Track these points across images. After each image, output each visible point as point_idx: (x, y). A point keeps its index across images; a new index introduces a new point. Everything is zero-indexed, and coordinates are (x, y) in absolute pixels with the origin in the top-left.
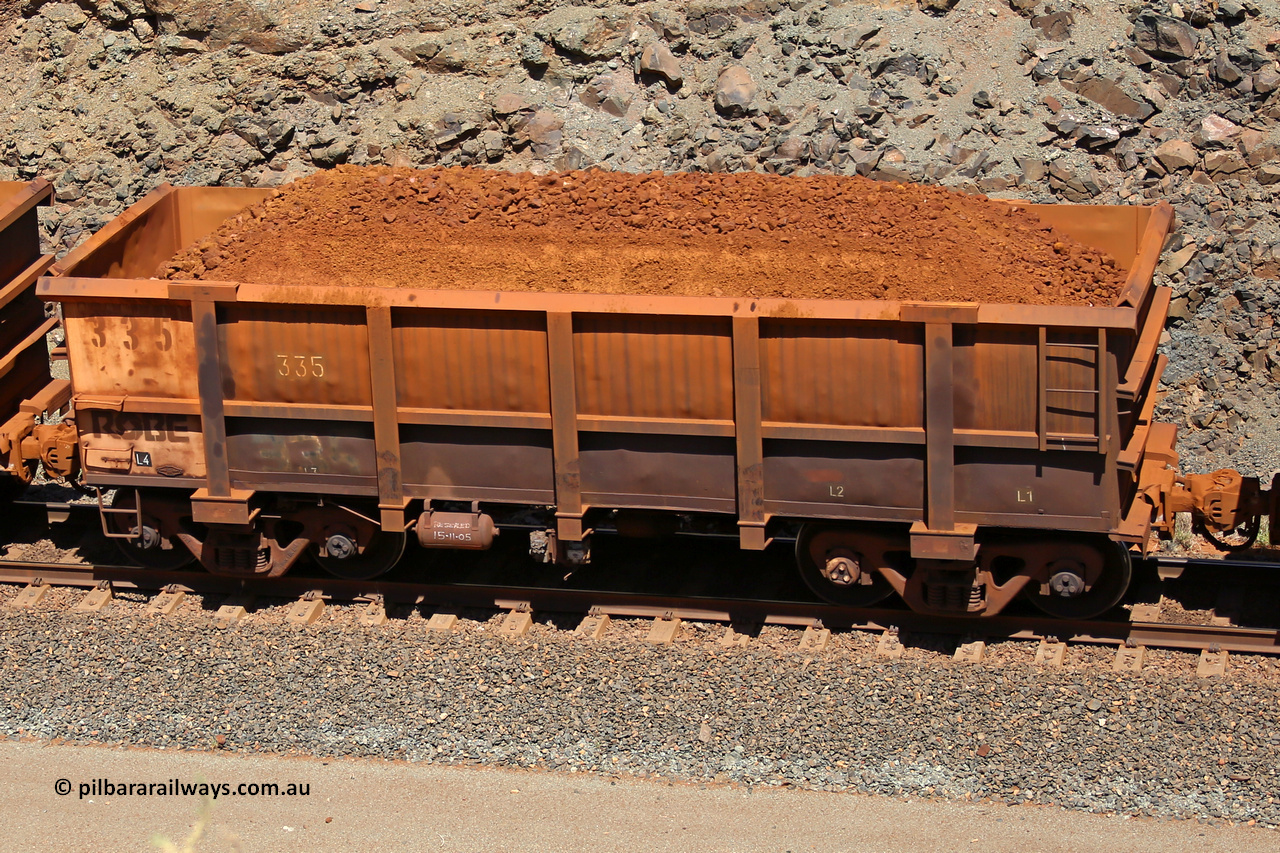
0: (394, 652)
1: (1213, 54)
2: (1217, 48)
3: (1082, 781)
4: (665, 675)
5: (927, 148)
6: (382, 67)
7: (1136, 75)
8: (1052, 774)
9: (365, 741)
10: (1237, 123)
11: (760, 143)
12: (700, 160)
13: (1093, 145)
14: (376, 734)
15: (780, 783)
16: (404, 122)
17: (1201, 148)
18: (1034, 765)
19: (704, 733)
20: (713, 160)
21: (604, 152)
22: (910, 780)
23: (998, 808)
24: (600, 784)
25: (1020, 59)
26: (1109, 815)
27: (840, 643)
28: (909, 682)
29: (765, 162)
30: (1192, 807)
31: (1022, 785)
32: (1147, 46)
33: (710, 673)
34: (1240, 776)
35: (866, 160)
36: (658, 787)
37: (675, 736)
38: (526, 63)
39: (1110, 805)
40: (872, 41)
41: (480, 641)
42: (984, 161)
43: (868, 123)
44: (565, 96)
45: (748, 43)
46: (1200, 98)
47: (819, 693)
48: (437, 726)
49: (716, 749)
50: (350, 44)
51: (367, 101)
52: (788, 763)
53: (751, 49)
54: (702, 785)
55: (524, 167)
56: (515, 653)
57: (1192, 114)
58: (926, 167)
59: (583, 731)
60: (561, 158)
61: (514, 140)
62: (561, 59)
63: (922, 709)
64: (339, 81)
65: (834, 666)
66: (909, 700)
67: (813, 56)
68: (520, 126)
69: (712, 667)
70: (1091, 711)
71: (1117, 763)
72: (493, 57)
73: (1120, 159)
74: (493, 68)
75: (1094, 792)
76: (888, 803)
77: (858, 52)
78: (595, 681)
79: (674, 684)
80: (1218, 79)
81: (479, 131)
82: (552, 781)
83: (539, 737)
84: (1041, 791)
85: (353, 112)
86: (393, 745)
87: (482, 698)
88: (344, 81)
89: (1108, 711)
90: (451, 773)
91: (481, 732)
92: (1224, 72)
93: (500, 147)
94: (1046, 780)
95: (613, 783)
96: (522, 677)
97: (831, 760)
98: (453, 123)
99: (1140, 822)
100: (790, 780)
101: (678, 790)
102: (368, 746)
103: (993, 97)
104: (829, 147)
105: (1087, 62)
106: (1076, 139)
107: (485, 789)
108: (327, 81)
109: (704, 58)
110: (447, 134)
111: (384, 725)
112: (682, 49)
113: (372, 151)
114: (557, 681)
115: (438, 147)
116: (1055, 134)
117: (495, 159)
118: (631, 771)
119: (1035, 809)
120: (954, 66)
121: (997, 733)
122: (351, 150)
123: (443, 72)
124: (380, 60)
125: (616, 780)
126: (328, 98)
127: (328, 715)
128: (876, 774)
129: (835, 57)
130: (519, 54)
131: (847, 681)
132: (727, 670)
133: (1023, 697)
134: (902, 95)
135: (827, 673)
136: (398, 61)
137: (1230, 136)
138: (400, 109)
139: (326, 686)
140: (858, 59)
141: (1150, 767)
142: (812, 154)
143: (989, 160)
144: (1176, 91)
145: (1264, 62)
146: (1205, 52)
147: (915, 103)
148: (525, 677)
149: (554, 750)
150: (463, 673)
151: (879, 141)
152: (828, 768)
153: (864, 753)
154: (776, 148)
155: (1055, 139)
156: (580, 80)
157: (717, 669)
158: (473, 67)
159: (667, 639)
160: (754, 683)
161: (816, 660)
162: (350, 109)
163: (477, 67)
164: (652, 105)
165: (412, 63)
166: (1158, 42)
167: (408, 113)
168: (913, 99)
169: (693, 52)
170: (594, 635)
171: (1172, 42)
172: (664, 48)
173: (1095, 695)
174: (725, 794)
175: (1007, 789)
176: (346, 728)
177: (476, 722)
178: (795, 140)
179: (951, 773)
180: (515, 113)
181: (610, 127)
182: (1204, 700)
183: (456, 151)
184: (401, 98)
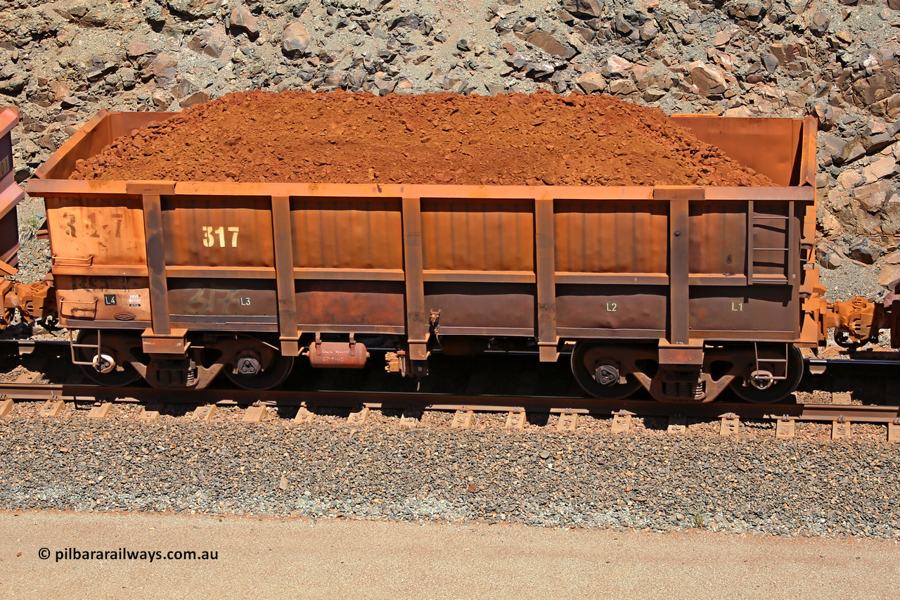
0: (65, 434)
1: (613, 14)
2: (616, 10)
3: (537, 506)
4: (256, 444)
5: (427, 79)
6: (47, 23)
7: (564, 28)
8: (517, 502)
9: (44, 498)
10: (630, 61)
11: (314, 76)
12: (273, 88)
13: (537, 76)
14: (53, 493)
15: (336, 516)
16: (63, 62)
17: (608, 78)
18: (506, 496)
19: (283, 484)
20: (281, 88)
21: (206, 83)
22: (424, 510)
23: (482, 526)
24: (211, 521)
25: (488, 17)
26: (555, 528)
27: (375, 418)
28: (422, 444)
29: (317, 89)
30: (609, 520)
31: (498, 510)
32: (571, 9)
33: (287, 442)
34: (640, 499)
35: (386, 87)
36: (251, 522)
37: (263, 486)
38: (149, 21)
39: (556, 522)
40: (388, 5)
41: (125, 425)
42: (465, 87)
43: (387, 62)
44: (177, 43)
45: (304, 7)
46: (606, 44)
47: (361, 453)
48: (96, 486)
49: (291, 494)
50: (23, 7)
51: (37, 47)
52: (341, 502)
53: (306, 11)
54: (282, 519)
55: (150, 94)
56: (151, 432)
57: (601, 55)
58: (426, 91)
59: (199, 485)
60: (175, 87)
61: (143, 74)
62: (174, 18)
63: (431, 462)
64: (16, 33)
65: (371, 434)
66: (422, 455)
67: (349, 15)
68: (146, 64)
69: (288, 438)
70: (543, 459)
71: (560, 493)
72: (126, 16)
73: (555, 84)
74: (127, 24)
75: (545, 513)
76: (409, 526)
77: (379, 13)
78: (207, 450)
79: (262, 450)
80: (617, 31)
81: (117, 68)
82: (178, 521)
83: (168, 491)
84: (511, 514)
85: (27, 55)
86: (64, 500)
87: (128, 465)
88: (19, 33)
89: (554, 458)
90: (107, 518)
91: (128, 489)
92: (621, 27)
93: (132, 79)
94: (514, 506)
95: (221, 521)
96: (156, 449)
97: (370, 499)
98: (99, 63)
99: (576, 533)
100: (342, 514)
101: (265, 523)
102: (47, 501)
103: (470, 43)
104: (360, 78)
105: (532, 20)
106: (526, 72)
107: (131, 528)
108: (7, 33)
109: (274, 17)
110: (95, 71)
111: (58, 486)
112: (258, 11)
113: (41, 82)
114: (181, 451)
115: (88, 79)
116: (511, 69)
117: (129, 88)
118: (233, 512)
119: (507, 526)
120: (443, 22)
121: (481, 476)
122: (26, 82)
123: (91, 26)
124: (45, 18)
125: (222, 519)
126: (9, 45)
127: (18, 481)
128: (401, 507)
129: (363, 16)
130: (144, 14)
131: (380, 444)
132: (298, 440)
133: (498, 451)
134: (410, 42)
135: (366, 439)
136: (58, 19)
137: (626, 69)
138: (60, 53)
139: (16, 460)
140: (379, 18)
141: (582, 495)
142: (350, 83)
143: (469, 87)
144: (590, 39)
145: (646, 19)
146: (608, 13)
147: (418, 48)
148: (158, 449)
149: (179, 499)
150: (114, 447)
151: (395, 74)
152: (368, 504)
153: (392, 493)
154: (324, 80)
155: (512, 72)
156: (188, 33)
157: (291, 439)
158: (112, 23)
159: (257, 419)
160: (317, 448)
161: (359, 430)
162: (25, 53)
163: (115, 23)
164: (239, 49)
165: (68, 20)
166: (578, 6)
167: (66, 56)
168: (417, 45)
169: (266, 13)
170: (206, 419)
171: (587, 7)
172: (245, 10)
173: (545, 448)
174: (298, 525)
175: (487, 513)
176: (31, 489)
177: (123, 481)
178: (338, 74)
179: (451, 504)
180: (142, 55)
181: (210, 65)
182: (616, 448)
183: (101, 83)
184: (61, 45)
